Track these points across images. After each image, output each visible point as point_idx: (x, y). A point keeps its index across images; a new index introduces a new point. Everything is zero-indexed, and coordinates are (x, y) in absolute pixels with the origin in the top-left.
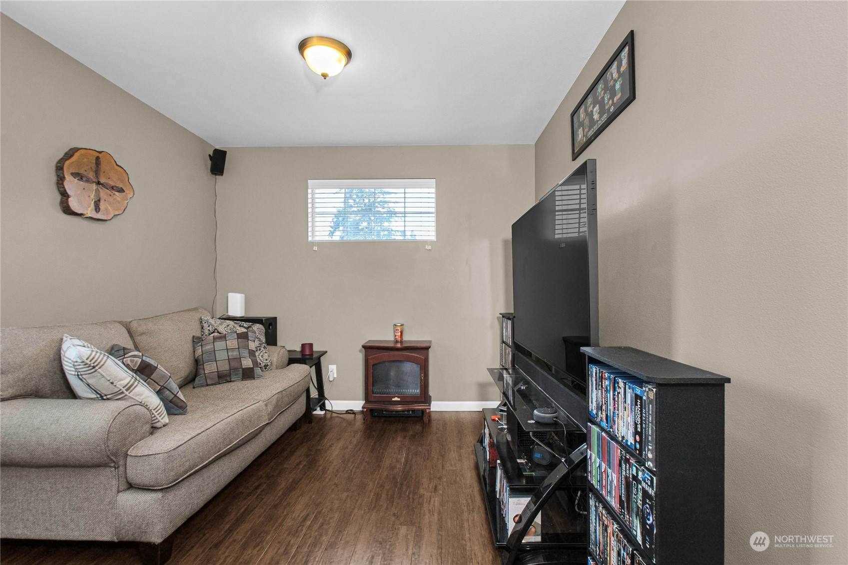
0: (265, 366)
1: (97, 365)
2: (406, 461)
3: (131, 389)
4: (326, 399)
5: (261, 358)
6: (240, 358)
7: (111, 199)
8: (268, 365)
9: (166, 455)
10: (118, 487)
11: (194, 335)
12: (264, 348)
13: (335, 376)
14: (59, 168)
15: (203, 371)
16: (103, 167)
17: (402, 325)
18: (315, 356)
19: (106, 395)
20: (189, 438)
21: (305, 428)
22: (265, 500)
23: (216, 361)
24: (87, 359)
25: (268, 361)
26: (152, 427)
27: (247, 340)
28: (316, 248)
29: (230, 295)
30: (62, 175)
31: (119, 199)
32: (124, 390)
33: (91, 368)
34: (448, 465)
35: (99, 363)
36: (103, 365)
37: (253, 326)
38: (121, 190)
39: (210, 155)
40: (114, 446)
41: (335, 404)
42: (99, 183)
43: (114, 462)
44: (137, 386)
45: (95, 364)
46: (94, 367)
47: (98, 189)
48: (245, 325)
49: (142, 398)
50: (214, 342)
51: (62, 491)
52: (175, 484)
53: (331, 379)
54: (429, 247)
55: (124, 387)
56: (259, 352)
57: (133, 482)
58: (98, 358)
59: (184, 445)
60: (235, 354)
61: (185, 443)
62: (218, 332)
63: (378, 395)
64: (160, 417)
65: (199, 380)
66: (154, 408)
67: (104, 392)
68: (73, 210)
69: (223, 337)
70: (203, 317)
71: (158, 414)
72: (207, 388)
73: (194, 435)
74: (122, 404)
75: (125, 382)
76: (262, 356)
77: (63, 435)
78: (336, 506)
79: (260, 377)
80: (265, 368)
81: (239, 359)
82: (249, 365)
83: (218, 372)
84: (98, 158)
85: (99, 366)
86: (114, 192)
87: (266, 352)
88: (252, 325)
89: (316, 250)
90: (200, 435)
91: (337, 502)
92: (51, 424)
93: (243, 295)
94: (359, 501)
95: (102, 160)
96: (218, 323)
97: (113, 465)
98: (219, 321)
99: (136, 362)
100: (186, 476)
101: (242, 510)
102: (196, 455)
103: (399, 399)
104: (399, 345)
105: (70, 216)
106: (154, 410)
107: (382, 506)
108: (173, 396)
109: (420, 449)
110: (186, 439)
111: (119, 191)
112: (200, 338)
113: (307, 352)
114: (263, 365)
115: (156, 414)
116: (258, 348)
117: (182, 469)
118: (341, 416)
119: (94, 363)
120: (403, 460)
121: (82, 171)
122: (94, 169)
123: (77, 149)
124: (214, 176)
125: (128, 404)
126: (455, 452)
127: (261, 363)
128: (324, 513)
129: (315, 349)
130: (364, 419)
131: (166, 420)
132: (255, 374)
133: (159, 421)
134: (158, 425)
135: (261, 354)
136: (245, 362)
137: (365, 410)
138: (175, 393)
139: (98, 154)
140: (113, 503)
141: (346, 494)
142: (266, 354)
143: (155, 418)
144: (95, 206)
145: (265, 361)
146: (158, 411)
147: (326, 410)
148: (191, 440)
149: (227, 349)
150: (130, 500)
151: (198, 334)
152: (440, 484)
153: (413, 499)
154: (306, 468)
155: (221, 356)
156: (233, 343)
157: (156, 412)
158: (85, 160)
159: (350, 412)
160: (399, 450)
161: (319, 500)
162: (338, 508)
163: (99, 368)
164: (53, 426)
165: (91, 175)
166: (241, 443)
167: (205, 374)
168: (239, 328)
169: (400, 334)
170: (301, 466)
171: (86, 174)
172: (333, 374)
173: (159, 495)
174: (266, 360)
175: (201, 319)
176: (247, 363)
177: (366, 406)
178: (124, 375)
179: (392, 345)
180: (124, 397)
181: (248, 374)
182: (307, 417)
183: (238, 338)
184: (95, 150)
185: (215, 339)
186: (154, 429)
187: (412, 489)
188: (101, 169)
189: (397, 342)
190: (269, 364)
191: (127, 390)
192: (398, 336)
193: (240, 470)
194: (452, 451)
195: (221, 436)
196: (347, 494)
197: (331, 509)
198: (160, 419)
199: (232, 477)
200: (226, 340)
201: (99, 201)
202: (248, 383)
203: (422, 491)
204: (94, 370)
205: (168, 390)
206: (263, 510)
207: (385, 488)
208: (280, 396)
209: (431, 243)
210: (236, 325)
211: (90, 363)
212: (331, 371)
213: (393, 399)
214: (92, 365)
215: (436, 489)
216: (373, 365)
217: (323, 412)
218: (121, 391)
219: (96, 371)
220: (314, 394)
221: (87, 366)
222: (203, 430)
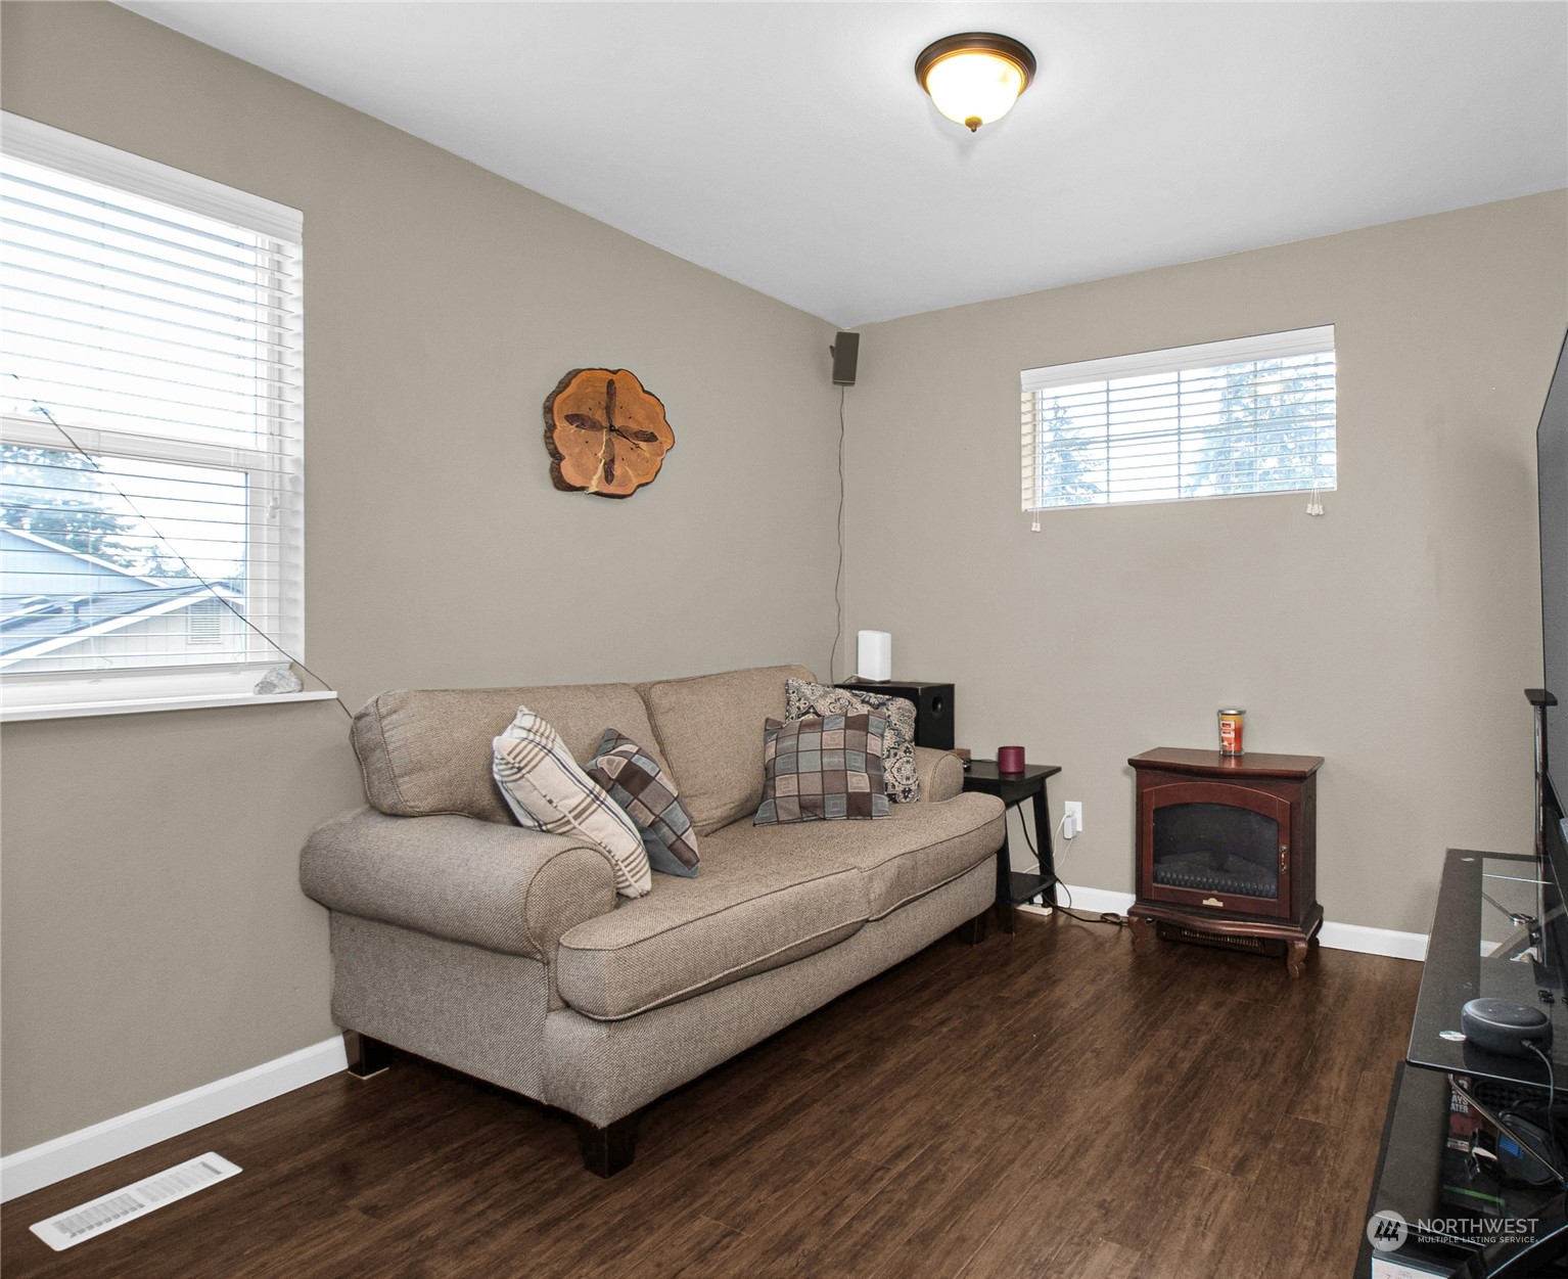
0: (904, 791)
1: (526, 765)
2: (1196, 1068)
3: (584, 816)
4: (1058, 880)
5: (896, 774)
6: (846, 770)
7: (633, 457)
8: (910, 791)
9: (612, 955)
10: (549, 1001)
11: (769, 716)
12: (905, 752)
13: (1080, 828)
14: (548, 409)
15: (772, 793)
16: (621, 397)
17: (1240, 713)
18: (1028, 775)
19: (546, 824)
20: (666, 928)
21: (993, 940)
22: (842, 1088)
23: (798, 773)
24: (509, 755)
25: (911, 781)
26: (618, 894)
27: (864, 733)
28: (1039, 524)
29: (862, 634)
30: (550, 422)
31: (647, 455)
32: (570, 817)
33: (516, 770)
34: (1307, 1107)
35: (529, 762)
36: (535, 767)
37: (889, 703)
38: (651, 438)
39: (831, 347)
40: (537, 922)
41: (1078, 897)
42: (612, 429)
43: (540, 951)
44: (595, 811)
45: (522, 765)
46: (520, 769)
47: (610, 439)
48: (872, 701)
49: (601, 835)
50: (799, 733)
51: (480, 989)
52: (634, 1015)
53: (1069, 835)
54: (1315, 509)
55: (570, 812)
56: (893, 760)
57: (570, 996)
58: (529, 753)
59: (653, 940)
60: (836, 760)
61: (654, 936)
62: (816, 713)
63: (1168, 886)
64: (632, 877)
65: (765, 811)
66: (621, 859)
67: (543, 818)
68: (568, 481)
69: (819, 724)
70: (790, 681)
71: (629, 872)
72: (777, 827)
73: (679, 922)
74: (559, 844)
75: (574, 802)
76: (899, 770)
77: (471, 888)
78: (977, 1143)
79: (883, 814)
80: (906, 797)
81: (843, 773)
82: (862, 788)
83: (799, 796)
84: (611, 383)
85: (527, 769)
86: (636, 442)
87: (908, 762)
88: (888, 700)
89: (1038, 530)
90: (691, 925)
91: (982, 1134)
92: (459, 866)
93: (888, 636)
94: (1035, 1144)
95: (617, 385)
96: (818, 694)
97: (539, 957)
98: (820, 691)
99: (619, 763)
100: (654, 1004)
101: (790, 1100)
102: (680, 966)
103: (1221, 904)
104: (1232, 765)
105: (565, 493)
106: (622, 862)
107: (1081, 1171)
108: (675, 838)
109: (1247, 1045)
110: (659, 930)
111: (647, 440)
112: (780, 723)
113: (1012, 768)
114: (899, 789)
115: (626, 870)
116: (892, 752)
117: (646, 990)
118: (1086, 925)
119: (519, 763)
120: (1186, 1066)
121: (584, 411)
122: (603, 403)
123: (578, 372)
124: (840, 387)
125: (570, 845)
126: (1344, 1074)
127: (896, 784)
128: (944, 1152)
129: (1029, 760)
130: (1133, 942)
131: (646, 884)
132: (874, 808)
133: (630, 885)
134: (630, 892)
135: (897, 765)
136: (854, 779)
137: (1136, 919)
138: (679, 834)
139: (611, 376)
140: (540, 1030)
141: (1011, 1119)
142: (908, 766)
143: (624, 878)
144: (606, 472)
145: (904, 782)
146: (629, 864)
147: (1056, 908)
148: (670, 933)
149: (822, 750)
150: (565, 1031)
151: (779, 716)
152: (1260, 1155)
153: (1169, 1177)
154: (953, 1036)
155: (809, 762)
156: (834, 737)
157: (626, 867)
158: (590, 389)
159: (1110, 918)
160: (1190, 1037)
161: (946, 1119)
162: (978, 1150)
163: (528, 772)
164: (461, 870)
165: (600, 416)
166: (793, 954)
167: (775, 798)
168: (859, 706)
169: (1233, 735)
170: (945, 1030)
171: (590, 414)
172: (1074, 822)
173: (603, 1031)
174: (908, 779)
175: (787, 684)
176: (860, 782)
177: (1139, 911)
178: (573, 788)
179: (1213, 763)
180: (571, 830)
181: (859, 808)
182: (1001, 915)
183: (847, 727)
184: (606, 370)
185: (803, 727)
186: (621, 898)
187: (1178, 1146)
188: (617, 403)
189: (1225, 755)
190: (913, 788)
191: (576, 818)
192: (1228, 739)
193: (799, 1013)
194: (1336, 1069)
195: (742, 933)
196: (1013, 1120)
197: (962, 1149)
198: (632, 880)
199: (777, 1025)
200: (823, 731)
201: (612, 461)
202: (856, 826)
203: (1201, 1161)
204: (519, 775)
205: (667, 825)
206: (828, 1111)
207: (1111, 1127)
208: (908, 862)
209: (1324, 497)
210: (854, 700)
211: (513, 761)
212: (1070, 816)
213: (1205, 902)
214: (517, 765)
215: (1241, 1166)
216: (1156, 811)
217: (1047, 911)
218: (566, 819)
219: (522, 777)
220: (1025, 862)
221: (510, 766)
222: (701, 914)
